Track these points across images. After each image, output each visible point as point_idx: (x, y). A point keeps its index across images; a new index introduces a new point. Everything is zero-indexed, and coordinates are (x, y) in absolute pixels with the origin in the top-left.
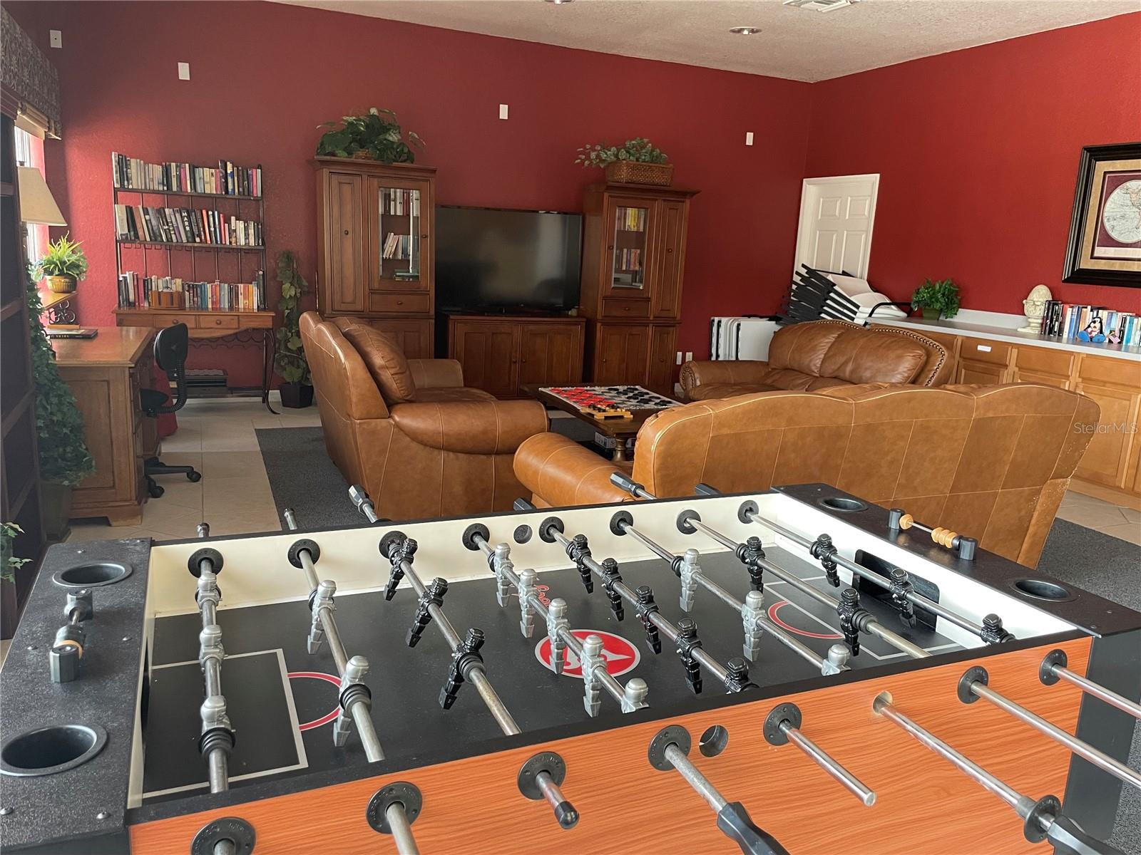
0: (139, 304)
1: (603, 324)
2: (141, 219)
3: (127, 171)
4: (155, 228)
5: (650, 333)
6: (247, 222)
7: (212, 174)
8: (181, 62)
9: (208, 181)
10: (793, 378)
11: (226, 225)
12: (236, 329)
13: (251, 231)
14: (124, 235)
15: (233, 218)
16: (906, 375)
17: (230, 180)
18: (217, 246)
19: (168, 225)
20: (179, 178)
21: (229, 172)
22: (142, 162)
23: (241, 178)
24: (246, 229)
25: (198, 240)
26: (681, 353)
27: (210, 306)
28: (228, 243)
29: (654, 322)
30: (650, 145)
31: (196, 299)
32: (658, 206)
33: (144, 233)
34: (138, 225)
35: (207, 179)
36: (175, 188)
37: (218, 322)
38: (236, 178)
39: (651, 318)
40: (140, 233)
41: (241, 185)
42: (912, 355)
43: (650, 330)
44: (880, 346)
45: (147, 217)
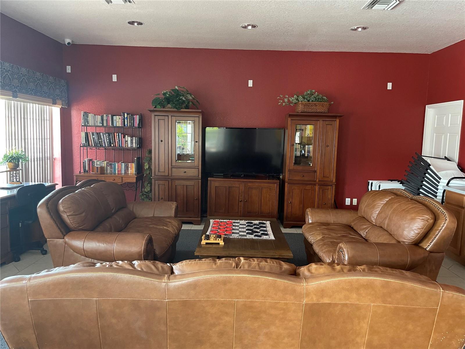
0: (90, 172)
1: (289, 183)
2: (91, 137)
3: (87, 119)
4: (96, 141)
5: (317, 189)
6: (132, 137)
7: (120, 118)
8: (113, 74)
9: (118, 121)
10: (361, 224)
11: (124, 139)
12: (121, 182)
13: (134, 141)
14: (84, 144)
15: (126, 136)
16: (417, 232)
17: (126, 120)
18: (120, 148)
19: (101, 139)
20: (107, 120)
21: (125, 117)
22: (93, 115)
23: (130, 119)
24: (132, 140)
25: (112, 145)
26: (349, 199)
27: (117, 172)
28: (124, 146)
29: (319, 183)
30: (317, 93)
31: (111, 169)
32: (320, 123)
33: (92, 142)
34: (90, 140)
35: (117, 120)
36: (105, 125)
37: (113, 179)
38: (128, 120)
39: (317, 181)
40: (90, 143)
41: (130, 122)
42: (421, 218)
43: (317, 188)
44: (404, 210)
45: (94, 137)
